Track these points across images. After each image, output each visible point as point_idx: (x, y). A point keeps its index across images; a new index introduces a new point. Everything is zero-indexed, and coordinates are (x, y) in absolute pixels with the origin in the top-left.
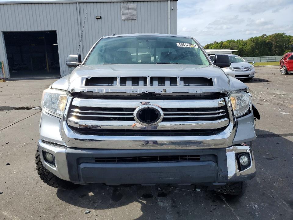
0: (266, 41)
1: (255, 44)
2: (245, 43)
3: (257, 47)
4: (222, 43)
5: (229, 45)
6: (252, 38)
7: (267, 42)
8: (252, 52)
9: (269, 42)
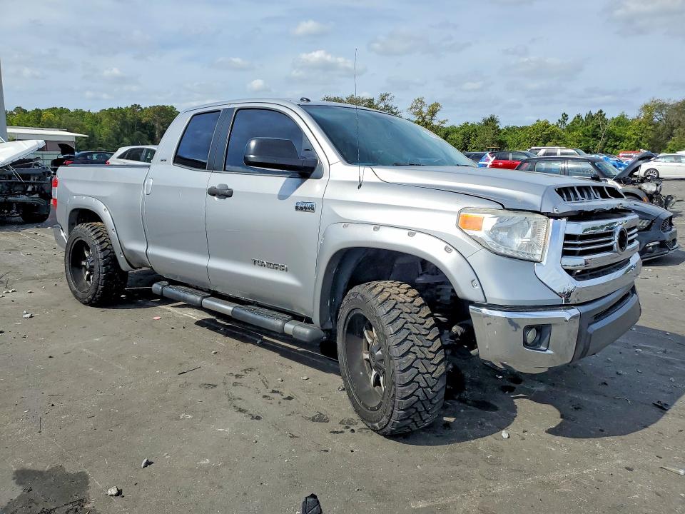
0: (140, 120)
1: (119, 123)
2: (96, 119)
3: (126, 131)
4: (38, 113)
5: (57, 119)
6: (111, 110)
7: (143, 121)
8: (116, 142)
9: (146, 123)
